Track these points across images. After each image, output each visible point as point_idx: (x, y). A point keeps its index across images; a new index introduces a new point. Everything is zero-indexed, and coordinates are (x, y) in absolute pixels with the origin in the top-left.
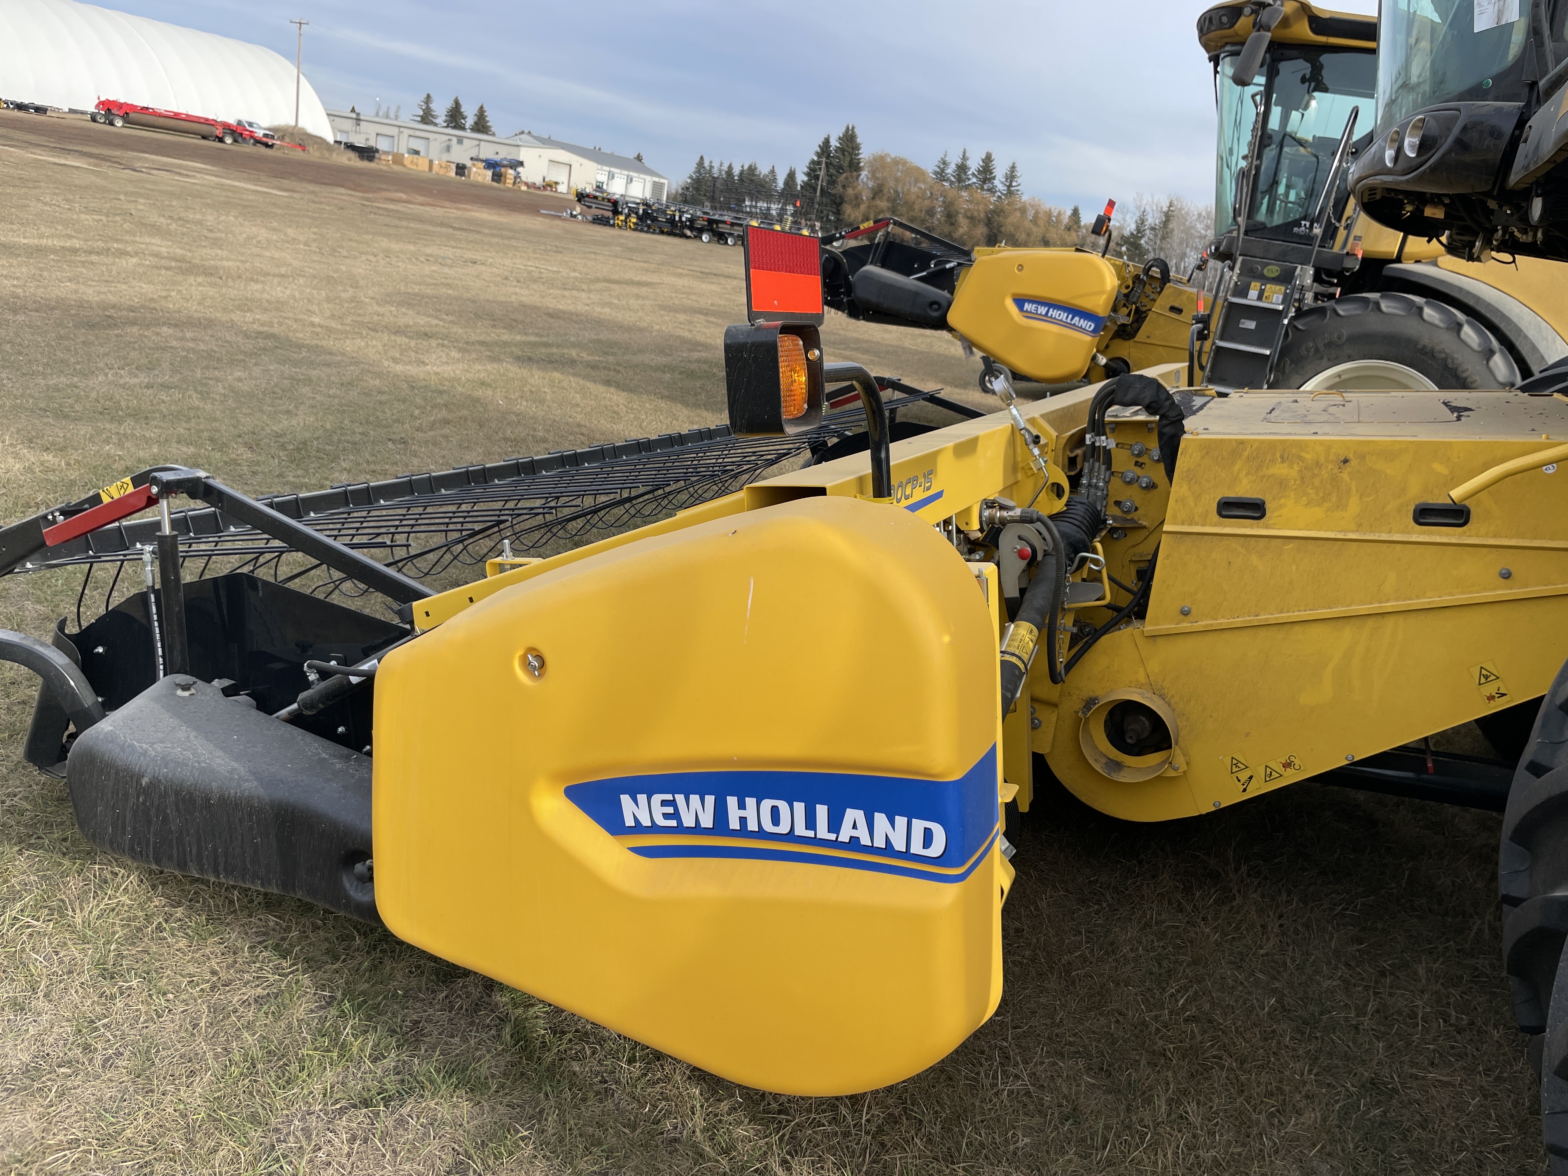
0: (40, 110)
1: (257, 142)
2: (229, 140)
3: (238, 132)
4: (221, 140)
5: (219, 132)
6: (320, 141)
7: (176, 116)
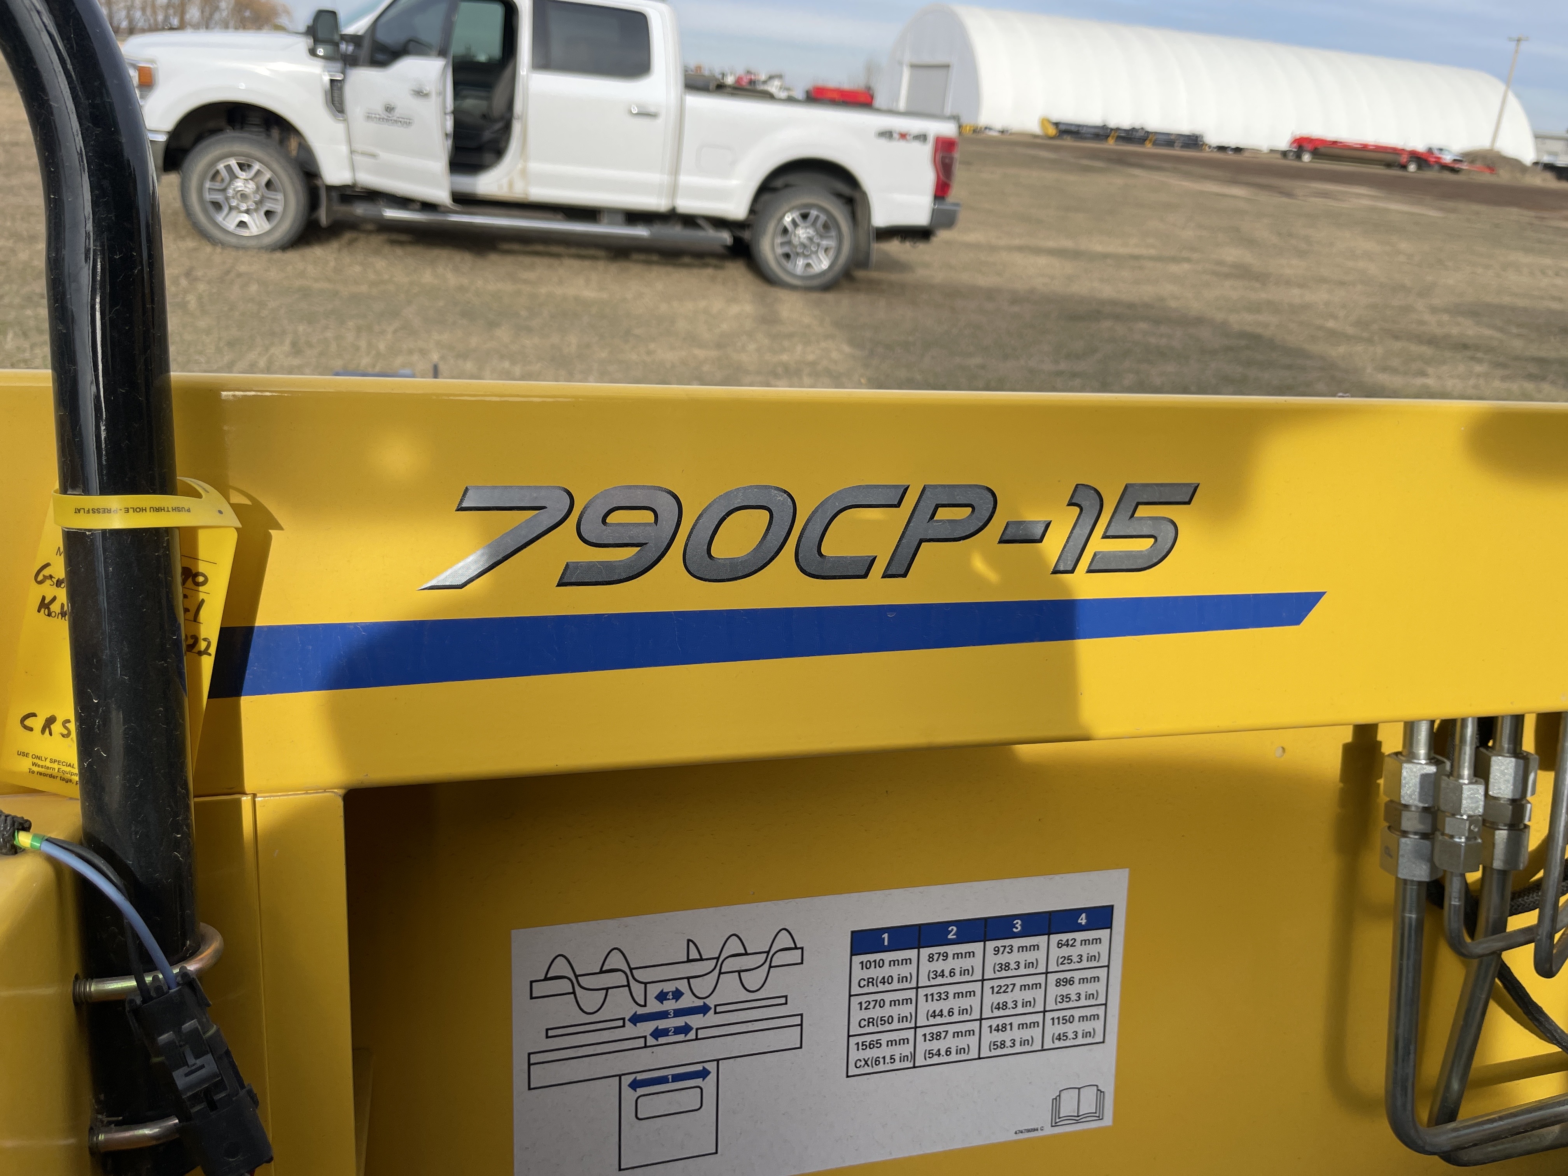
0: (1238, 150)
1: (1445, 167)
2: (1412, 167)
3: (1422, 160)
4: (1404, 167)
5: (1404, 159)
6: (1515, 164)
7: (1365, 147)
